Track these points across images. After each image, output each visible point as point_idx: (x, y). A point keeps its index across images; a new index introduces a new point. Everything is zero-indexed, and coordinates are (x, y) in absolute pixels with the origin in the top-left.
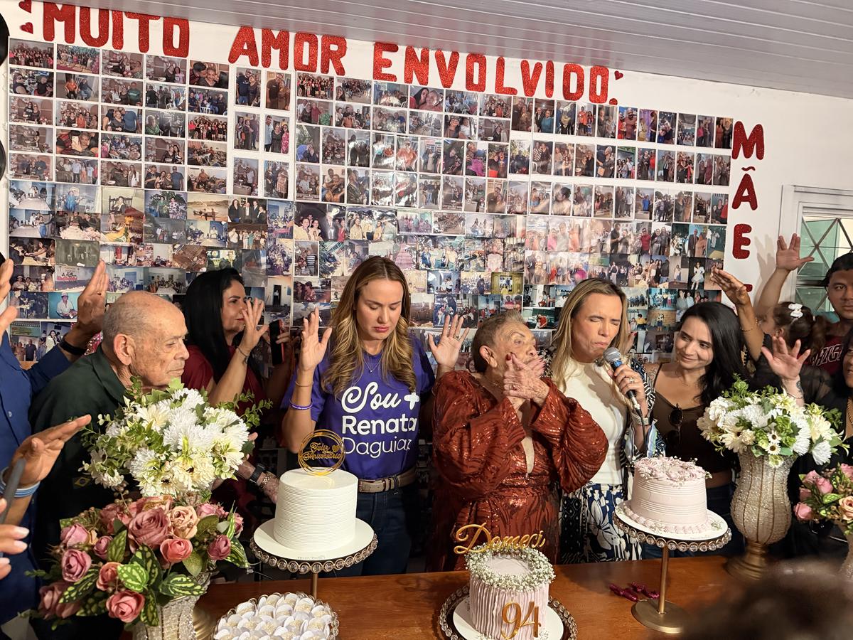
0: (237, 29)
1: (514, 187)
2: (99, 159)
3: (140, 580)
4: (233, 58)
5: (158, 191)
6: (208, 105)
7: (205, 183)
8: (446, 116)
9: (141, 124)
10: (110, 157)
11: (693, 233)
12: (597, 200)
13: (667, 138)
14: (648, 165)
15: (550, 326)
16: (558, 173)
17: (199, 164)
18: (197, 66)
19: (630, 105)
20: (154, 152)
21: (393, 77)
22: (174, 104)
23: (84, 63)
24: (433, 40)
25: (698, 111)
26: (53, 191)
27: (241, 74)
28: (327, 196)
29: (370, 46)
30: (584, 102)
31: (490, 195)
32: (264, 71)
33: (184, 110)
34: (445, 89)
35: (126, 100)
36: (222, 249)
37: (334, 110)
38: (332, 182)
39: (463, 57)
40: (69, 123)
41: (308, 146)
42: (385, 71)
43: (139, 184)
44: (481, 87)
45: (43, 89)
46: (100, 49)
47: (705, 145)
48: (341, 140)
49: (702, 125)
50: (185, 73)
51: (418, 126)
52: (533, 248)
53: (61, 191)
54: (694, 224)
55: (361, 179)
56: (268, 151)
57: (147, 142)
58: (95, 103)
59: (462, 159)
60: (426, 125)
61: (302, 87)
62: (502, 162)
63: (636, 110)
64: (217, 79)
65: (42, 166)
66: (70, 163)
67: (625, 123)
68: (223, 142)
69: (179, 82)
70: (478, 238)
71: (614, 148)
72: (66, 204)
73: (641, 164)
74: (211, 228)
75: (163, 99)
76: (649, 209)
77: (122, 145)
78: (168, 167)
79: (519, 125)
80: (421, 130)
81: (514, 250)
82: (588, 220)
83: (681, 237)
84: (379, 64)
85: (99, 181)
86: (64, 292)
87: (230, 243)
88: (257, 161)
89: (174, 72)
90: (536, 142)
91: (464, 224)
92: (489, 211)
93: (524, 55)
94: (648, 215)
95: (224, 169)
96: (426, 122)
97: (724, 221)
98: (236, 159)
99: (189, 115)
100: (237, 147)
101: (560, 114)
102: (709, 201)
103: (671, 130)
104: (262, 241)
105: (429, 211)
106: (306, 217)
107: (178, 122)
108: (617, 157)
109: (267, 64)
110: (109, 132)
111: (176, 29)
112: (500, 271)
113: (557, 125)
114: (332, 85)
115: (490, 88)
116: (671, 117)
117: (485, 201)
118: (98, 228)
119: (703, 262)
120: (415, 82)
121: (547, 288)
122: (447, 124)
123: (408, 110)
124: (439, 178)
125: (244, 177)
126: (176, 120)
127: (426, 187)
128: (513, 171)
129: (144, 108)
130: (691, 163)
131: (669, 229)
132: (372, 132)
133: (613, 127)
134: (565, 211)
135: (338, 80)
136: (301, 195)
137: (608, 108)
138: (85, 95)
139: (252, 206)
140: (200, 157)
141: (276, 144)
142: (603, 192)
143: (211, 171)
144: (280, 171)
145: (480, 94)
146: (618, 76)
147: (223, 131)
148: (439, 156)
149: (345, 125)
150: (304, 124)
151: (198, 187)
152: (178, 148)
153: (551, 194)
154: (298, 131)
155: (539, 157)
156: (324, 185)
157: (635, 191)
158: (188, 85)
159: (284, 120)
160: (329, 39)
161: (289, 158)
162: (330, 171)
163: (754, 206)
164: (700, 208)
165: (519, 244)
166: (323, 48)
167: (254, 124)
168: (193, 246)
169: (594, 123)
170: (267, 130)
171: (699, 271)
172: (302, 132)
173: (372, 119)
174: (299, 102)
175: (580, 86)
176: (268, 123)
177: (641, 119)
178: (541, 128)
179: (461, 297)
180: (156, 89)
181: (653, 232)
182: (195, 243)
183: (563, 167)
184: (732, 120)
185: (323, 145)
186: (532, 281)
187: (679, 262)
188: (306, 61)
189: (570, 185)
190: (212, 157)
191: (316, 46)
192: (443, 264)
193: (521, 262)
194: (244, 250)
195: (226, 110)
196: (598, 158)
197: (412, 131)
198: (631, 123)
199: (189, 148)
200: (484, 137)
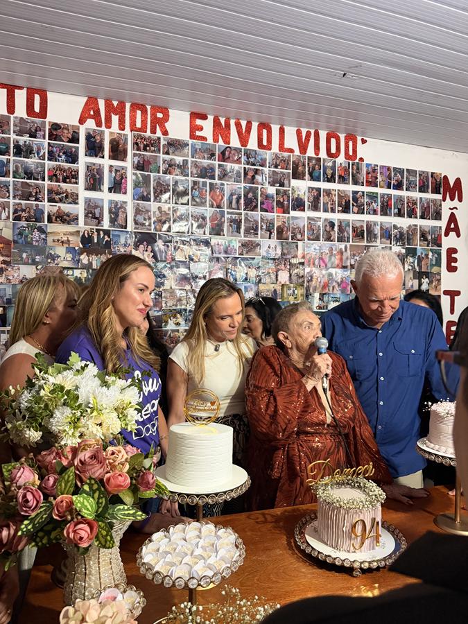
0: (85, 99)
1: (296, 221)
3: (90, 509)
4: (82, 121)
5: (23, 223)
6: (63, 157)
7: (62, 217)
9: (9, 171)
11: (420, 254)
12: (354, 231)
13: (399, 186)
14: (387, 205)
16: (326, 210)
17: (56, 202)
18: (54, 127)
19: (373, 163)
20: (20, 192)
21: (204, 139)
22: (36, 155)
25: (418, 168)
27: (89, 133)
28: (158, 227)
29: (187, 115)
30: (341, 159)
31: (279, 228)
32: (107, 132)
33: (44, 159)
34: (243, 148)
36: (76, 269)
37: (161, 162)
38: (161, 216)
39: (255, 125)
41: (142, 189)
42: (198, 133)
43: (8, 218)
44: (269, 147)
47: (424, 192)
48: (167, 185)
49: (422, 177)
50: (44, 131)
51: (224, 176)
52: (309, 266)
54: (420, 248)
55: (182, 214)
56: (111, 192)
57: (14, 184)
59: (257, 200)
60: (230, 174)
61: (137, 144)
62: (286, 203)
63: (377, 166)
64: (70, 137)
67: (370, 175)
68: (75, 185)
69: (39, 138)
70: (272, 259)
71: (363, 192)
73: (382, 204)
74: (67, 252)
75: (26, 151)
76: (389, 237)
79: (297, 175)
80: (226, 178)
81: (297, 268)
82: (348, 244)
83: (412, 257)
84: (194, 129)
87: (82, 264)
88: (103, 200)
89: (36, 131)
90: (309, 188)
91: (260, 249)
92: (278, 238)
93: (299, 124)
94: (389, 242)
95: (77, 206)
96: (230, 172)
97: (440, 246)
98: (86, 199)
99: (48, 164)
100: (86, 189)
101: (325, 168)
102: (429, 231)
103: (401, 181)
105: (234, 238)
106: (142, 243)
107: (39, 169)
108: (366, 200)
109: (108, 126)
111: (37, 98)
112: (288, 283)
113: (324, 176)
114: (159, 143)
115: (275, 148)
116: (401, 171)
117: (275, 231)
119: (427, 275)
120: (221, 142)
121: (322, 295)
122: (246, 174)
124: (241, 214)
125: (93, 213)
126: (38, 168)
127: (232, 221)
128: (294, 209)
129: (12, 158)
130: (416, 204)
131: (403, 251)
132: (190, 178)
133: (362, 178)
135: (164, 140)
136: (137, 226)
137: (358, 164)
139: (99, 234)
140: (57, 197)
141: (117, 186)
142: (358, 225)
143: (66, 207)
144: (120, 208)
145: (268, 152)
146: (364, 142)
147: (76, 176)
148: (240, 197)
149: (170, 173)
150: (138, 172)
151: (56, 220)
152: (39, 189)
153: (321, 226)
154: (134, 177)
155: (312, 199)
156: (155, 219)
157: (379, 224)
158: (47, 141)
159: (123, 169)
160: (156, 109)
161: (127, 199)
162: (159, 208)
163: (458, 235)
164: (424, 236)
165: (300, 263)
166: (152, 115)
167: (100, 171)
168: (52, 267)
169: (349, 175)
170: (110, 176)
171: (425, 281)
172: (137, 178)
173: (190, 169)
174: (135, 155)
175: (338, 148)
176: (111, 171)
177: (381, 173)
178: (313, 178)
180: (21, 143)
182: (54, 265)
183: (329, 206)
184: (441, 174)
185: (154, 188)
186: (311, 291)
187: (411, 276)
188: (139, 125)
189: (335, 220)
190: (67, 197)
191: (147, 114)
192: (246, 279)
193: (302, 276)
194: (93, 270)
195: (77, 160)
196: (353, 200)
197: (220, 178)
198: (374, 175)
199: (48, 189)
200: (272, 184)
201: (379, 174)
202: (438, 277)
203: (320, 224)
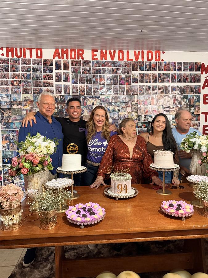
0: (54, 50)
1: (134, 87)
2: (21, 87)
3: (28, 166)
4: (54, 58)
5: (36, 94)
6: (48, 71)
8: (113, 68)
9: (31, 77)
10: (24, 86)
11: (190, 98)
12: (159, 89)
13: (180, 70)
14: (174, 78)
15: (146, 127)
16: (147, 82)
17: (46, 87)
18: (45, 61)
19: (167, 61)
20: (35, 84)
21: (97, 59)
22: (39, 71)
23: (16, 62)
24: (108, 47)
25: (189, 61)
26: (10, 96)
27: (56, 62)
28: (81, 93)
29: (90, 51)
30: (153, 61)
31: (127, 90)
32: (62, 60)
33: (42, 72)
34: (112, 61)
35: (27, 71)
37: (81, 69)
38: (82, 89)
39: (117, 51)
40: (13, 78)
41: (75, 80)
42: (95, 57)
43: (31, 93)
44: (123, 59)
45: (7, 70)
46: (20, 58)
47: (192, 71)
48: (83, 77)
49: (191, 65)
50: (42, 63)
51: (105, 72)
52: (140, 104)
53: (12, 96)
54: (190, 95)
55: (90, 88)
56: (64, 82)
57: (33, 82)
58: (19, 72)
59: (118, 80)
61: (72, 64)
62: (130, 80)
63: (169, 62)
64: (50, 64)
65: (7, 90)
66: (14, 89)
67: (166, 66)
68: (52, 80)
69: (40, 65)
70: (124, 103)
71: (163, 74)
72: (13, 99)
73: (172, 77)
75: (36, 70)
77: (27, 83)
78: (39, 88)
82: (156, 95)
83: (186, 99)
84: (93, 56)
85: (21, 93)
86: (14, 122)
88: (61, 85)
89: (39, 63)
90: (139, 74)
91: (119, 99)
92: (126, 94)
93: (135, 49)
94: (175, 93)
95: (53, 87)
96: (107, 71)
97: (200, 93)
98: (56, 85)
99: (43, 74)
100: (56, 81)
101: (146, 65)
102: (194, 87)
103: (181, 67)
104: (64, 106)
105: (109, 95)
107: (41, 76)
108: (164, 76)
109: (63, 58)
110: (23, 80)
111: (39, 52)
112: (131, 111)
113: (145, 69)
114: (80, 62)
115: (125, 59)
116: (181, 63)
117: (125, 92)
118: (22, 105)
120: (104, 60)
121: (145, 116)
122: (113, 70)
123: (102, 68)
124: (111, 86)
125: (58, 90)
127: (108, 89)
128: (133, 83)
129: (32, 73)
130: (188, 76)
131: (182, 97)
132: (92, 74)
133: (162, 68)
134: (149, 93)
135: (82, 61)
136: (73, 93)
137: (161, 62)
138: (17, 71)
139: (61, 97)
140: (47, 85)
141: (66, 80)
142: (161, 87)
143: (50, 88)
145: (122, 61)
146: (163, 53)
147: (52, 77)
148: (111, 80)
149: (85, 73)
150: (73, 74)
152: (41, 83)
153: (145, 88)
154: (72, 76)
155: (140, 78)
156: (80, 90)
157: (171, 86)
158: (42, 66)
159: (68, 73)
160: (79, 50)
161: (70, 84)
162: (81, 86)
164: (192, 90)
165: (136, 104)
166: (78, 53)
167: (60, 75)
169: (157, 67)
170: (64, 76)
171: (192, 109)
172: (73, 76)
173: (92, 71)
174: (72, 68)
175: (152, 57)
176: (64, 74)
177: (171, 65)
178: (141, 70)
179: (120, 120)
180: (35, 68)
181: (177, 98)
183: (148, 80)
184: (200, 63)
185: (79, 79)
186: (141, 114)
187: (186, 106)
188: (73, 57)
189: (151, 86)
190: (50, 84)
191: (76, 52)
192: (114, 111)
193: (137, 109)
194: (59, 109)
195: (53, 72)
196: (159, 77)
197: (103, 73)
198: (168, 66)
199: (44, 83)
200: (124, 74)
201: (170, 65)
202: (199, 107)
203: (144, 87)
